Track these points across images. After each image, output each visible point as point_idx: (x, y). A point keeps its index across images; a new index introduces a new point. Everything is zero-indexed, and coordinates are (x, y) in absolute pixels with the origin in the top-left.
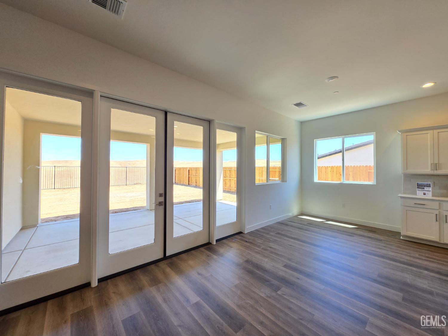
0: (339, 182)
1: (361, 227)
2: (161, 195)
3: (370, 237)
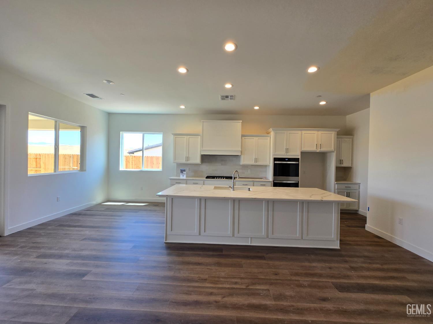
1: (151, 204)
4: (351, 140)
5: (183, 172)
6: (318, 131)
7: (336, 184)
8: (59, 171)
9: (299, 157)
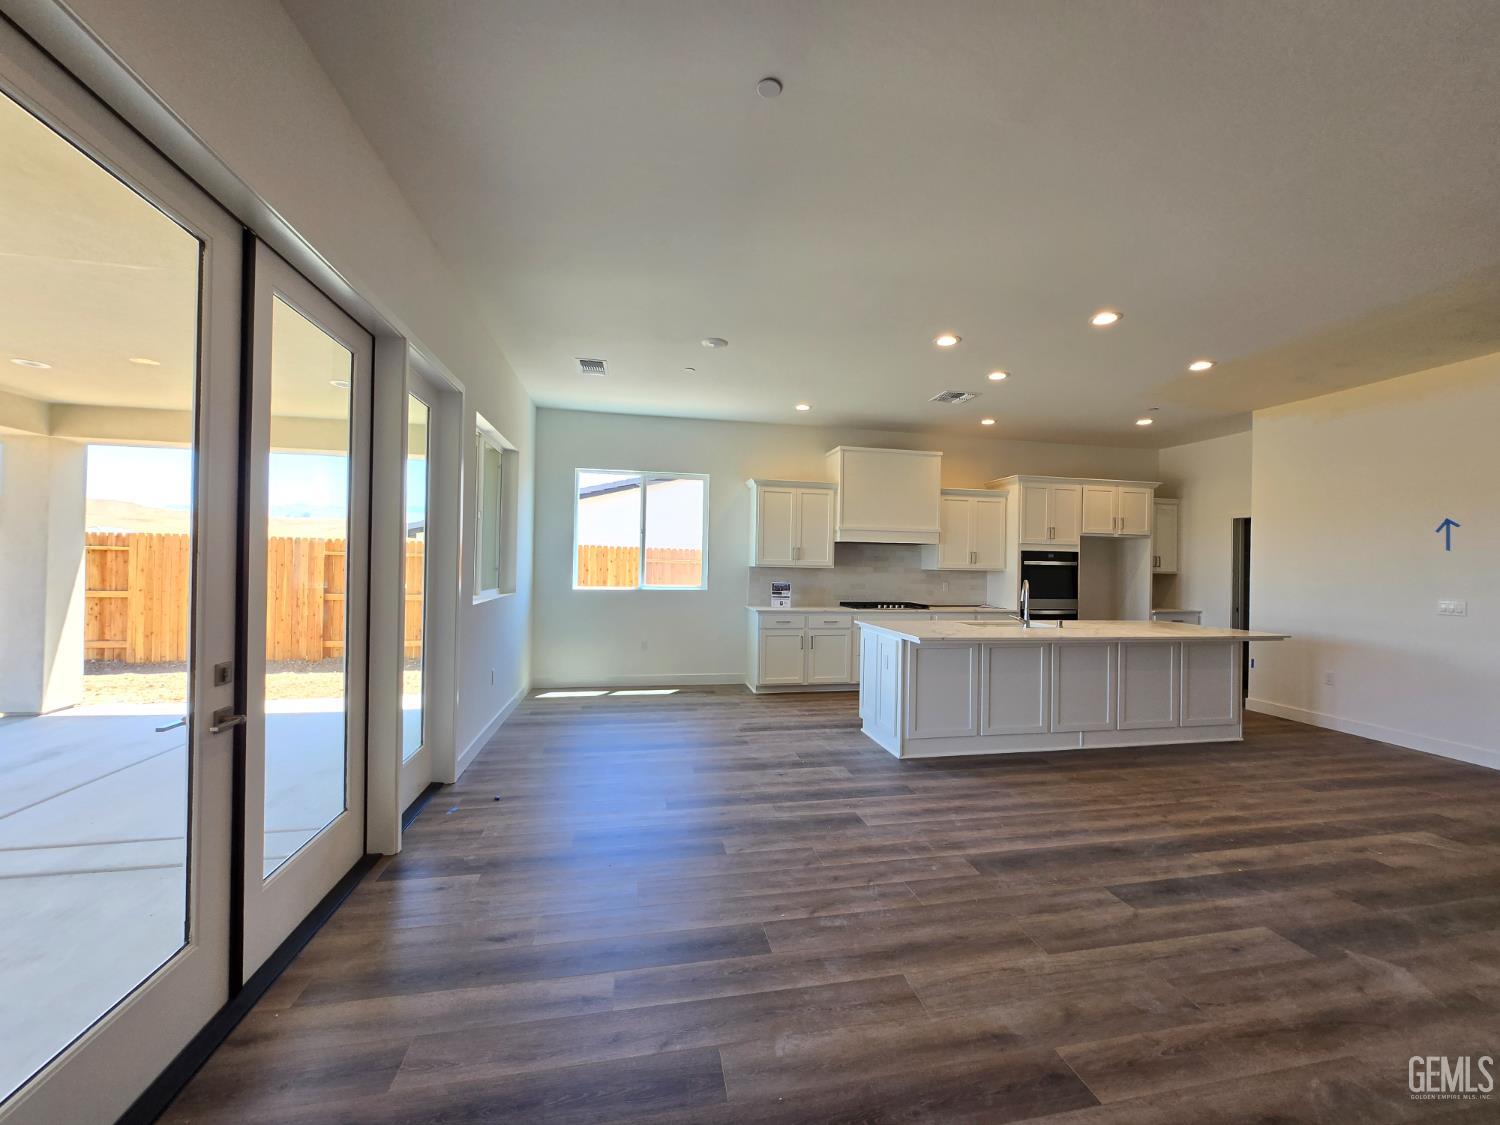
0: (633, 588)
1: (685, 689)
2: (221, 676)
3: (720, 704)
4: (1175, 508)
5: (780, 593)
6: (1117, 485)
7: (1154, 614)
9: (1078, 550)
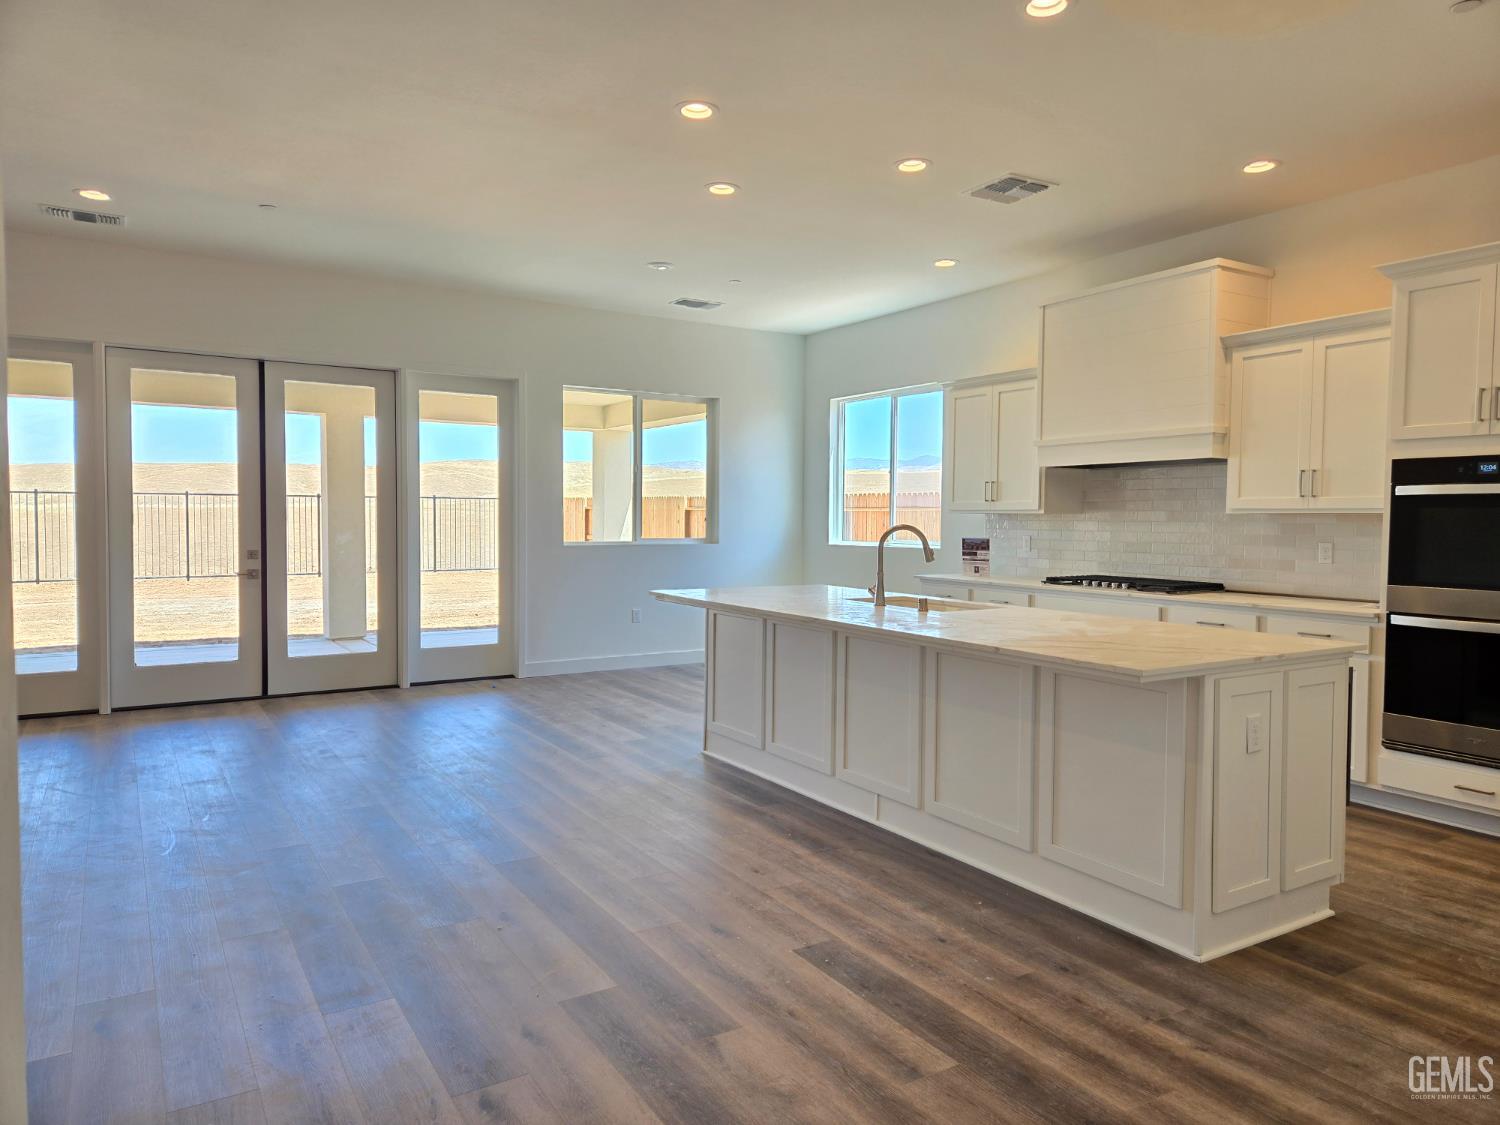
2: (252, 555)
5: (975, 554)
8: (643, 537)
